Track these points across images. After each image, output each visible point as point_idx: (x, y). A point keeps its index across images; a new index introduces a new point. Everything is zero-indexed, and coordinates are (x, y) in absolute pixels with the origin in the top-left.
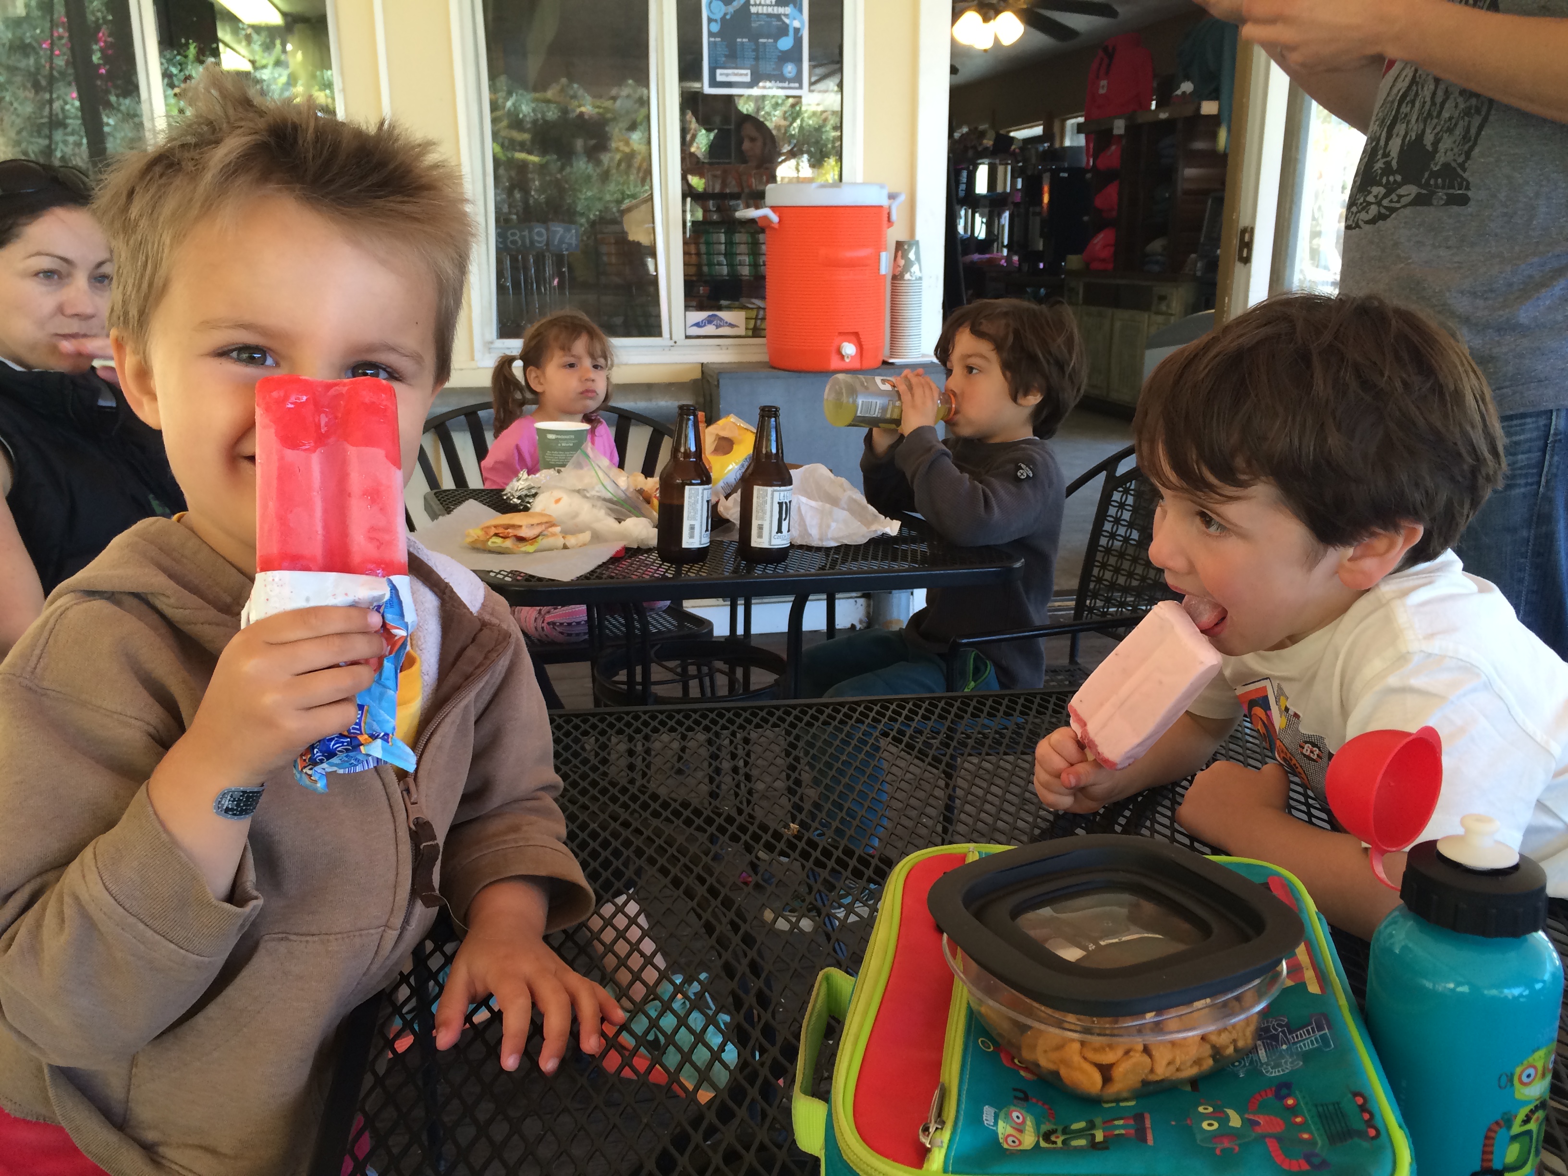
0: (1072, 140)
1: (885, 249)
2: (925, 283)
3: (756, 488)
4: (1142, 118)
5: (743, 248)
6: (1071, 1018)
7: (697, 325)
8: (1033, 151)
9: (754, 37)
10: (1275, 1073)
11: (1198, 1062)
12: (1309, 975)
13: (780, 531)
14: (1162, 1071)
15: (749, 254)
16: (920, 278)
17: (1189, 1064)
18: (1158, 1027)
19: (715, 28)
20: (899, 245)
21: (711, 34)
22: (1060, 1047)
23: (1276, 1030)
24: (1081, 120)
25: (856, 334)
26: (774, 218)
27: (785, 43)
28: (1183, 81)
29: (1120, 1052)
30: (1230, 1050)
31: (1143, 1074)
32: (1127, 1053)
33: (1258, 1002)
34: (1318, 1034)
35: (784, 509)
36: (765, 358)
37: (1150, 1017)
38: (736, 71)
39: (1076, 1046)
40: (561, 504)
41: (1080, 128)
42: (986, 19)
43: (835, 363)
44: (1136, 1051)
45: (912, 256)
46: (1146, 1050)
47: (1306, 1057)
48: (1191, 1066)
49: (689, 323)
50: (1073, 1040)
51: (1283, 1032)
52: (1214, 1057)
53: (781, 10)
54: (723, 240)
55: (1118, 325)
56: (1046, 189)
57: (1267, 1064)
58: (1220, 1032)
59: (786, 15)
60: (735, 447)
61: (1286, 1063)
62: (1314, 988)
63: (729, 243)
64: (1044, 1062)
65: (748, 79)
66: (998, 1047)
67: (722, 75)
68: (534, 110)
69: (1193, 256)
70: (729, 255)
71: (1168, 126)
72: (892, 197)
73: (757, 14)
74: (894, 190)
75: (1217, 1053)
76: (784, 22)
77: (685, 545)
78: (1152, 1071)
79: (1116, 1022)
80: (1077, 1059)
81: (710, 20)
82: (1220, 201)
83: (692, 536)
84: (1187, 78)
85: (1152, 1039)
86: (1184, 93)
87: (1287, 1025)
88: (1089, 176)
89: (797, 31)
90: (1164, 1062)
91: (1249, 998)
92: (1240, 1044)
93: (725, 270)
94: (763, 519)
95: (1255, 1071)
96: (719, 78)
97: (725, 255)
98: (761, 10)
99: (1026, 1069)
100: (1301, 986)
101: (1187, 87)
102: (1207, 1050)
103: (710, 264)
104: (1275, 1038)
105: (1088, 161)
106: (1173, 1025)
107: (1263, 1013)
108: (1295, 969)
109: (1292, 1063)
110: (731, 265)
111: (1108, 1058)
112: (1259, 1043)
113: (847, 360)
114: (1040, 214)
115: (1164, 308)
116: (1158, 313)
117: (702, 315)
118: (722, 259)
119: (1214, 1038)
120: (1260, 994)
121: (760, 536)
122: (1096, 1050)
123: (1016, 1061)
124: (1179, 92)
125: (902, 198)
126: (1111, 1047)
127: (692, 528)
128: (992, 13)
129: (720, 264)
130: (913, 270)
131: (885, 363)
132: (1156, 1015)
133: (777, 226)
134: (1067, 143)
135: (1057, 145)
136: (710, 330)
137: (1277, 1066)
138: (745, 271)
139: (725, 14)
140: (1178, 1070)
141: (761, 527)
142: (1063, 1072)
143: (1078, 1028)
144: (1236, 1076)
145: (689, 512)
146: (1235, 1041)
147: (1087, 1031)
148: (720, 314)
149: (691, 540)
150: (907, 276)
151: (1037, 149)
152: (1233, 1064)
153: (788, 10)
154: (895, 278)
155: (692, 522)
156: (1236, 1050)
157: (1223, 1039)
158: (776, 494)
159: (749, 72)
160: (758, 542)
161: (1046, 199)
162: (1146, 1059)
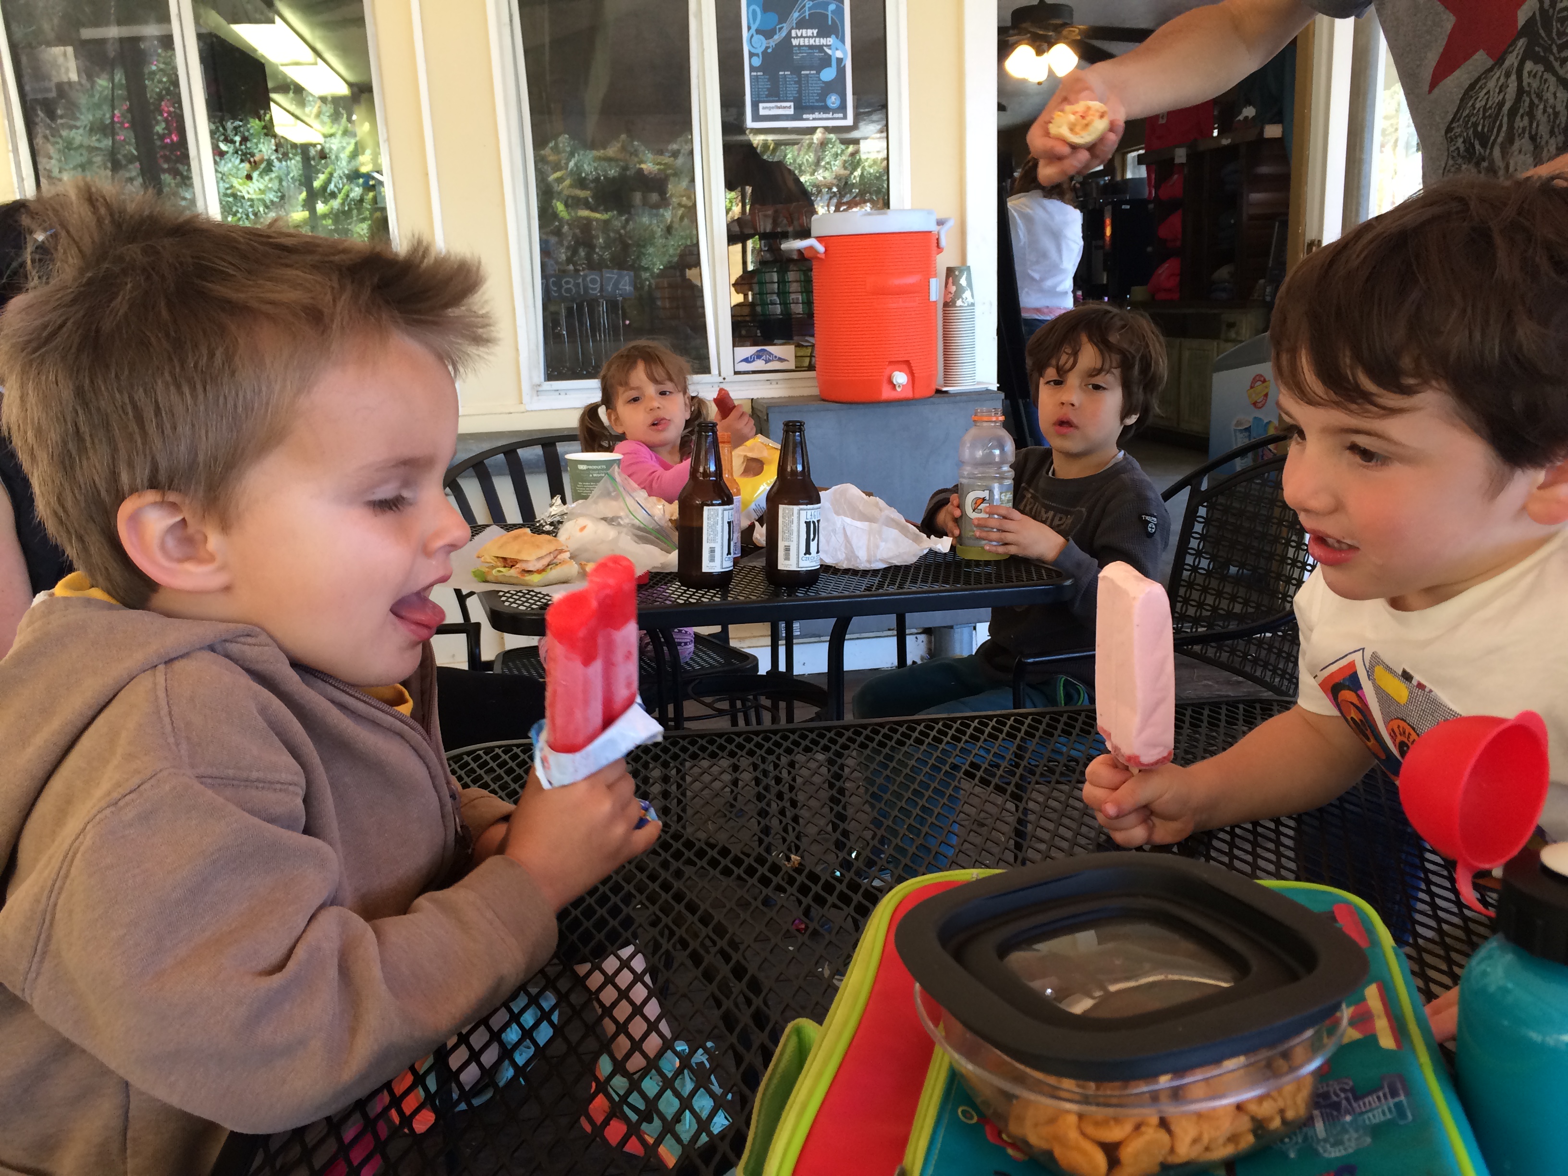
0: (1133, 173)
1: (935, 276)
2: (978, 310)
3: (781, 507)
4: (1203, 146)
5: (794, 287)
6: (1068, 1084)
7: (746, 360)
8: (1094, 185)
9: (797, 70)
10: (1334, 1153)
11: (1233, 1138)
12: (1382, 1025)
13: (808, 552)
14: (1185, 1151)
15: (802, 292)
16: (973, 304)
17: (1221, 1141)
18: (1176, 1094)
19: (757, 62)
20: (950, 271)
21: (752, 68)
22: (1052, 1120)
23: (1337, 1095)
24: (1142, 152)
25: (907, 363)
26: (820, 248)
27: (829, 74)
28: (1245, 106)
29: (1128, 1128)
30: (1276, 1123)
31: (1160, 1155)
32: (1138, 1127)
33: (1309, 1060)
34: (1391, 1102)
35: (812, 529)
36: (815, 391)
37: (1165, 1081)
38: (779, 104)
39: (1073, 1119)
40: (586, 531)
41: (1140, 160)
42: (1040, 52)
43: (887, 393)
44: (1148, 1125)
45: (963, 281)
46: (1164, 1124)
47: (1376, 1131)
48: (1224, 1145)
49: (739, 358)
50: (1068, 1112)
51: (1347, 1099)
52: (1255, 1132)
53: (823, 41)
54: (776, 280)
55: (1186, 354)
56: (1108, 222)
57: (1325, 1140)
58: (1261, 1099)
59: (829, 46)
60: (765, 467)
61: (1349, 1140)
62: (1387, 1041)
63: (782, 282)
64: (1034, 1139)
65: (791, 112)
66: (984, 1119)
67: (765, 109)
68: (596, 169)
69: (1262, 281)
70: (783, 293)
71: (1230, 153)
72: (940, 223)
73: (799, 46)
74: (941, 216)
75: (1259, 1126)
76: (826, 53)
77: (705, 569)
78: (1172, 1150)
79: (1125, 1087)
80: (1073, 1135)
81: (751, 55)
82: (1285, 224)
83: (712, 559)
84: (1249, 103)
85: (1171, 1110)
86: (1246, 118)
87: (1352, 1090)
88: (1151, 206)
89: (840, 61)
90: (1188, 1139)
91: (1299, 1053)
92: (1290, 1114)
93: (778, 309)
94: (789, 539)
95: (1309, 1150)
96: (762, 112)
97: (778, 294)
98: (802, 42)
99: (1014, 1145)
100: (1371, 1040)
101: (1249, 112)
102: (1244, 1124)
103: (764, 304)
104: (1337, 1106)
105: (1150, 193)
106: (1198, 1091)
107: (1320, 1074)
108: (1363, 1019)
109: (1357, 1139)
110: (785, 304)
111: (1114, 1134)
112: (1316, 1113)
113: (899, 389)
114: (1102, 247)
115: (1233, 335)
116: (1227, 340)
117: (750, 351)
118: (775, 298)
119: (1253, 1108)
120: (1315, 1047)
121: (787, 558)
122: (1097, 1124)
123: (1004, 1136)
124: (1241, 118)
125: (950, 224)
126: (1117, 1120)
127: (712, 551)
128: (1045, 45)
129: (773, 303)
130: (964, 296)
131: (938, 391)
132: (1172, 1079)
133: (823, 256)
134: (1129, 175)
135: (1119, 178)
136: (759, 365)
137: (1338, 1143)
138: (798, 309)
139: (767, 48)
140: (1207, 1149)
141: (787, 549)
142: (1058, 1152)
143: (1077, 1097)
144: (1286, 1156)
145: (709, 534)
146: (1282, 1112)
147: (1085, 1100)
148: (769, 348)
149: (712, 564)
150: (959, 303)
151: (1098, 184)
152: (1282, 1141)
153: (830, 41)
154: (946, 305)
155: (712, 545)
156: (1284, 1122)
157: (1266, 1109)
158: (803, 513)
159: (792, 104)
160: (783, 565)
161: (1108, 231)
162: (1163, 1136)
